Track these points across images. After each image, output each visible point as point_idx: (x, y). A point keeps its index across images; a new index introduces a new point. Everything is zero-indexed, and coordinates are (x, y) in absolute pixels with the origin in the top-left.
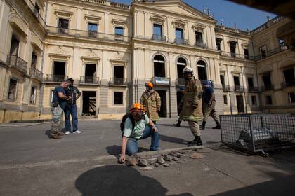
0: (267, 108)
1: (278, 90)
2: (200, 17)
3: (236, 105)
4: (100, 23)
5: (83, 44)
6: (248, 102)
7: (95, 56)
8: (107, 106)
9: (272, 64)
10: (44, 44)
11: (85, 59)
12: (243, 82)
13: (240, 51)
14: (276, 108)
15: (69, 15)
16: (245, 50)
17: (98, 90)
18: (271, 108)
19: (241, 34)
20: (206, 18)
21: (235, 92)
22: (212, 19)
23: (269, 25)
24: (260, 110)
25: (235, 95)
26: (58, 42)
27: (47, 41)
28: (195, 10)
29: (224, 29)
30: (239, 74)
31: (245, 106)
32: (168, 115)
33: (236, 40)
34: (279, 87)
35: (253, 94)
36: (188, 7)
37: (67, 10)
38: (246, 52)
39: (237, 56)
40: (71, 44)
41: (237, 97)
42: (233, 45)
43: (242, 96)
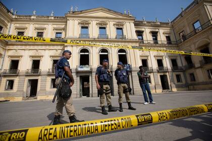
0: (191, 85)
1: (198, 68)
2: (121, 17)
3: (160, 83)
4: (45, 31)
5: (32, 47)
6: (172, 80)
7: (40, 54)
8: (45, 90)
9: (190, 46)
10: (5, 49)
11: (32, 57)
12: (167, 64)
13: (162, 38)
14: (199, 84)
15: (24, 29)
16: (166, 37)
17: (39, 78)
18: (195, 84)
19: (163, 25)
20: (125, 16)
21: (158, 72)
22: (131, 17)
23: (183, 14)
24: (186, 87)
25: (159, 75)
26: (15, 47)
27: (7, 48)
28: (115, 12)
29: (145, 23)
30: (162, 57)
31: (169, 84)
32: (91, 95)
33: (157, 30)
34: (199, 65)
35: (178, 73)
36: (109, 11)
37: (24, 26)
38: (168, 38)
39: (159, 43)
40: (23, 47)
41: (161, 76)
42: (155, 34)
43: (166, 75)
